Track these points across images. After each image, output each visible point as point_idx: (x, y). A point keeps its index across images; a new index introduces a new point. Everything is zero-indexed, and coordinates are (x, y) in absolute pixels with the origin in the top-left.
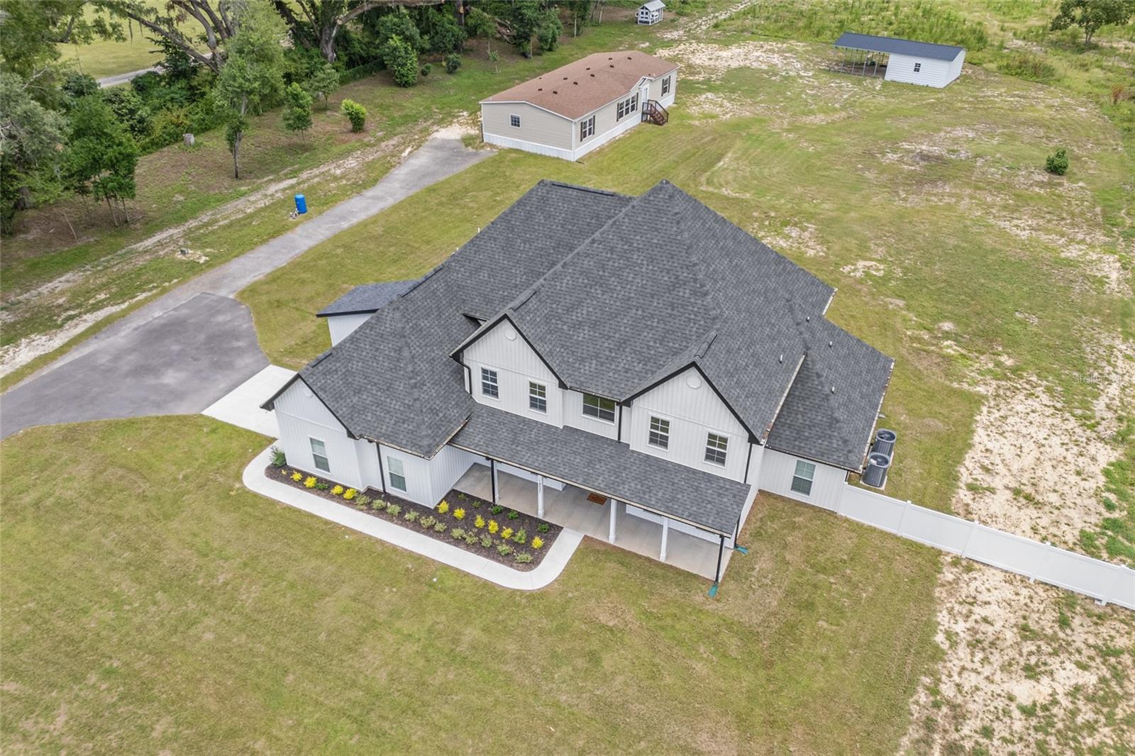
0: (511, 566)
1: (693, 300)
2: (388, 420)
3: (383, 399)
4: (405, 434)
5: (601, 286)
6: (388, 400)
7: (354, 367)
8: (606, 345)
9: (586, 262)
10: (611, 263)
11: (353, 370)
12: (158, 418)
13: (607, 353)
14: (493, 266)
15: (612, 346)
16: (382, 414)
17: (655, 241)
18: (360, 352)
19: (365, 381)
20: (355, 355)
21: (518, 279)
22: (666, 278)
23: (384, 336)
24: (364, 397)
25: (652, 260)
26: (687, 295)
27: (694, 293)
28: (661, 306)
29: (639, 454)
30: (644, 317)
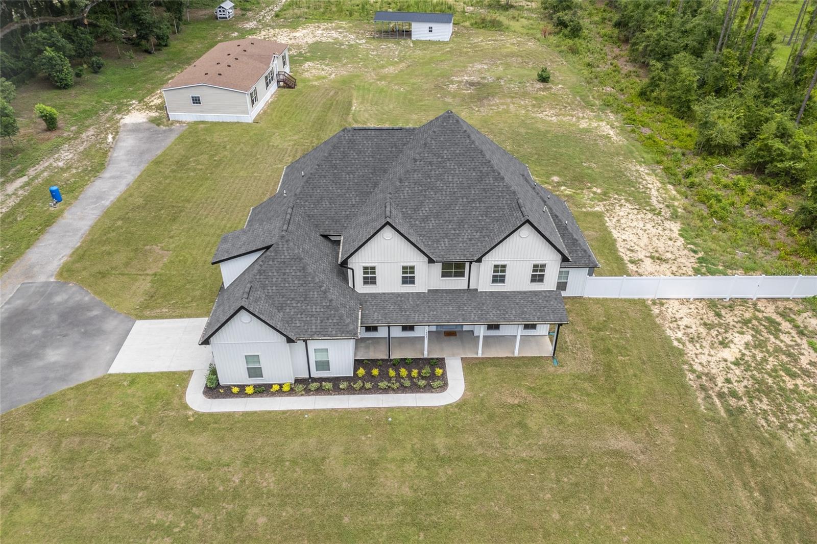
0: (432, 392)
1: (496, 184)
2: (314, 321)
3: (304, 307)
4: (332, 326)
5: (432, 189)
6: (309, 307)
7: (270, 291)
8: (450, 227)
9: (415, 176)
10: (433, 172)
11: (270, 294)
12: (72, 389)
13: (453, 232)
14: (330, 196)
15: (454, 226)
16: (308, 319)
17: (458, 152)
18: (270, 280)
19: (284, 299)
20: (267, 282)
21: (353, 200)
22: (474, 174)
23: (286, 263)
24: (288, 310)
25: (460, 164)
26: (492, 182)
27: (496, 179)
28: (477, 192)
29: (486, 292)
30: (469, 202)
